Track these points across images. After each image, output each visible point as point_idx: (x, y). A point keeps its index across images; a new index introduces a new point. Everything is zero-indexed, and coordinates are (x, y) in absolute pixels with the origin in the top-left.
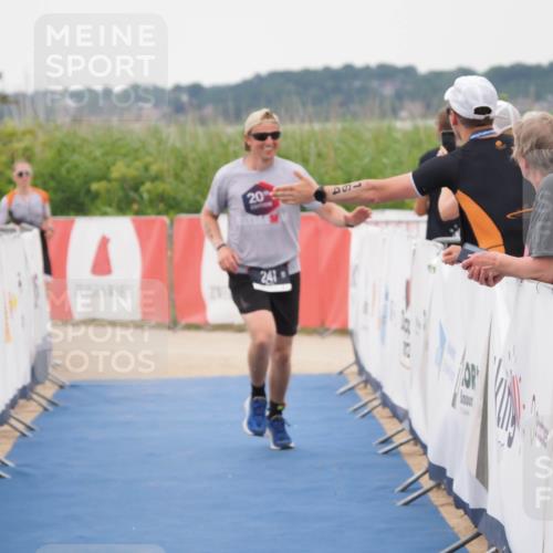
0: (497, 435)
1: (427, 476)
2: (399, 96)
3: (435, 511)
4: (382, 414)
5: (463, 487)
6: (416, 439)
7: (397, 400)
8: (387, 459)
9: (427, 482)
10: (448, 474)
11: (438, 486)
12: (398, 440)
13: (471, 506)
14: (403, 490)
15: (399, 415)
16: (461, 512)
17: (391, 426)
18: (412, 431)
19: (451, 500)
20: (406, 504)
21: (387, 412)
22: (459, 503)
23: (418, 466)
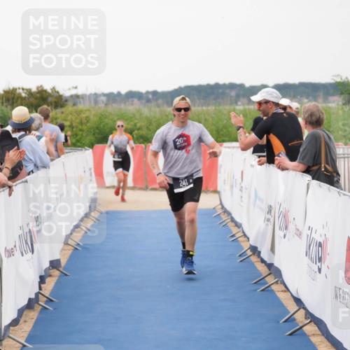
0: (279, 233)
1: (249, 250)
2: (238, 96)
3: (253, 264)
4: (231, 225)
5: (265, 255)
6: (245, 235)
7: (237, 219)
8: (233, 243)
9: (249, 253)
10: (259, 249)
11: (254, 254)
12: (237, 236)
13: (268, 262)
14: (240, 256)
15: (238, 225)
16: (263, 264)
17: (235, 230)
18: (243, 232)
19: (259, 260)
20: (241, 261)
21: (233, 224)
22: (263, 261)
23: (246, 246)
